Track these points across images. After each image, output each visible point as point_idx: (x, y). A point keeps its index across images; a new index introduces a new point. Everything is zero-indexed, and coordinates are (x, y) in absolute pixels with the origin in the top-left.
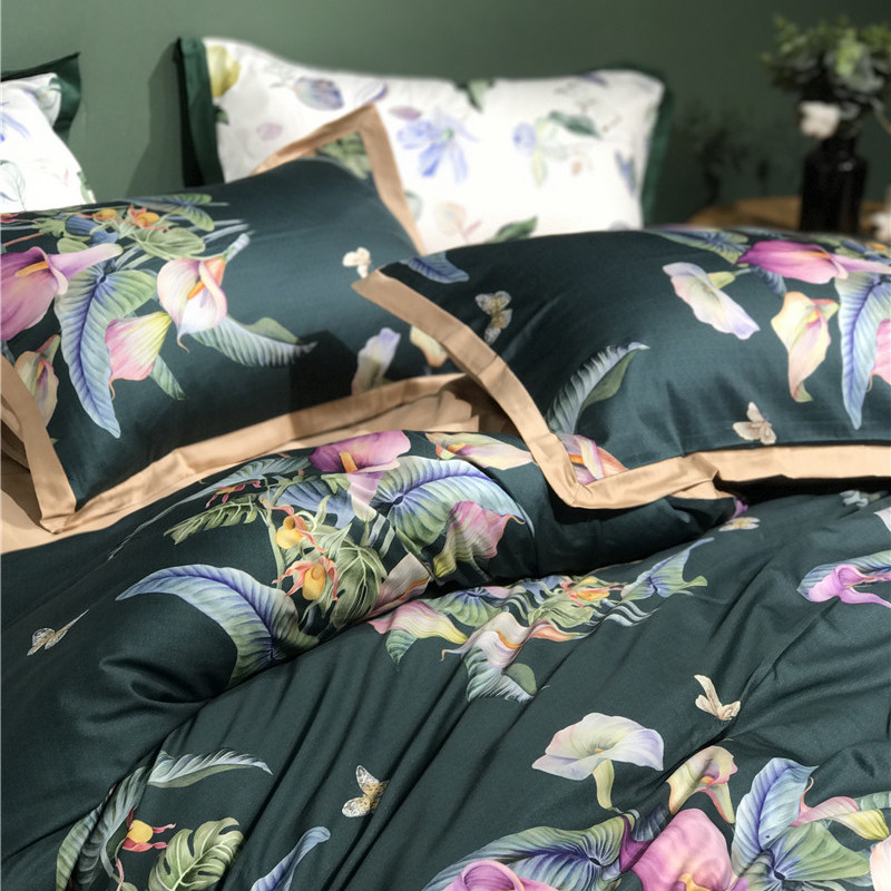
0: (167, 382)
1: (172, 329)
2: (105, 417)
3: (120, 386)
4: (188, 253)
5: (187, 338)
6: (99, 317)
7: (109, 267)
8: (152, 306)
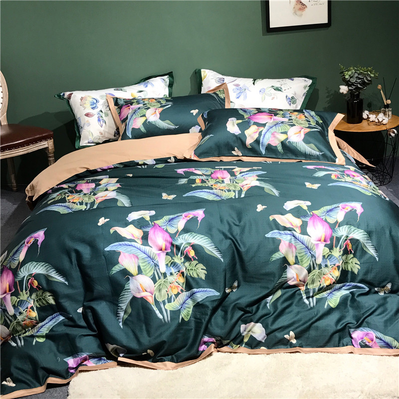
0: (143, 129)
1: (146, 120)
2: (129, 134)
3: (133, 129)
4: (156, 107)
5: (149, 122)
6: (134, 117)
7: (139, 108)
8: (144, 116)
